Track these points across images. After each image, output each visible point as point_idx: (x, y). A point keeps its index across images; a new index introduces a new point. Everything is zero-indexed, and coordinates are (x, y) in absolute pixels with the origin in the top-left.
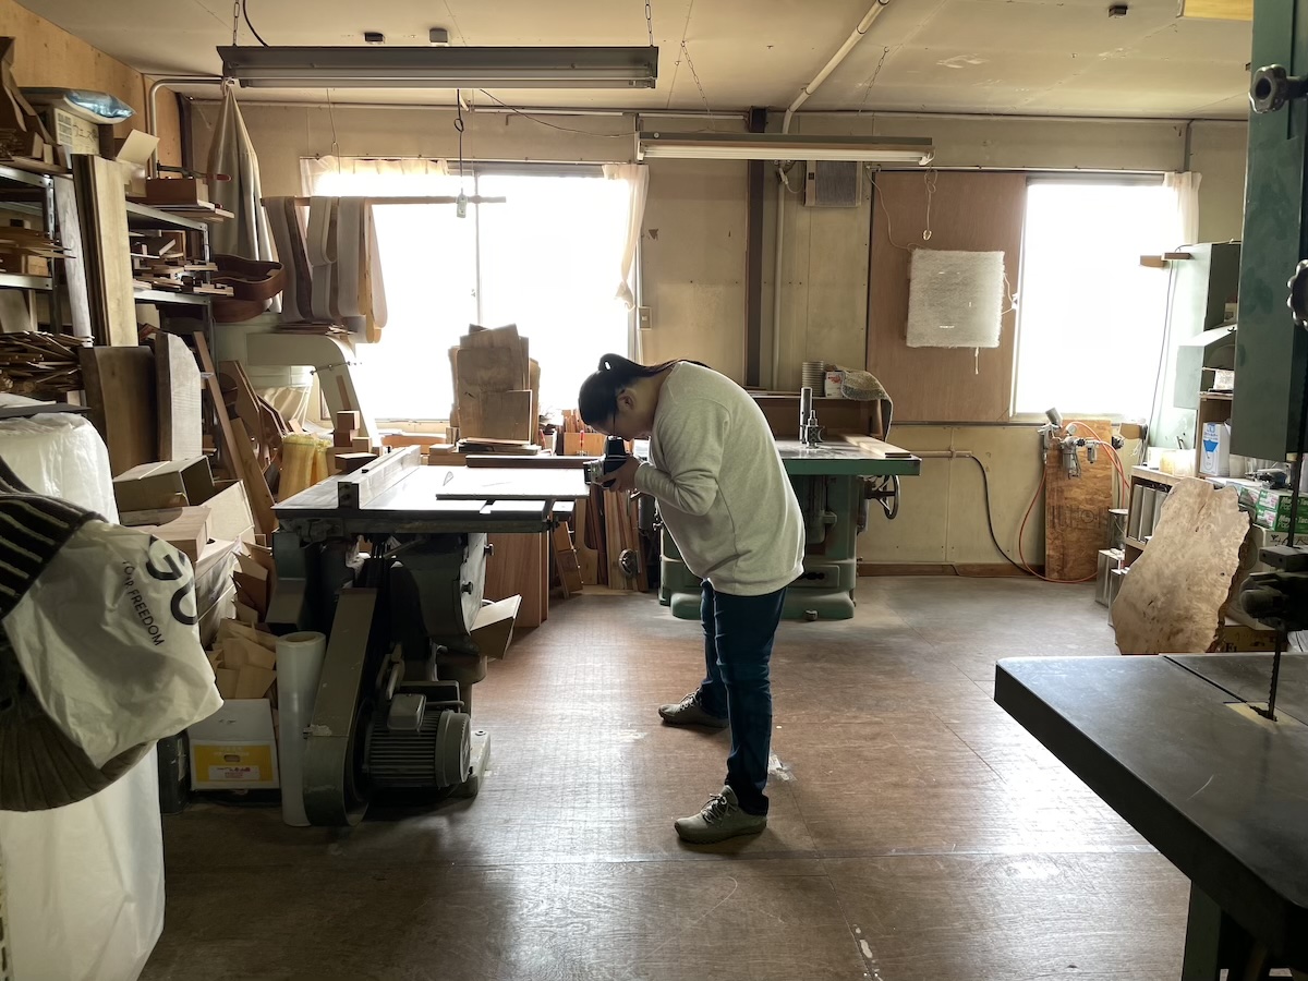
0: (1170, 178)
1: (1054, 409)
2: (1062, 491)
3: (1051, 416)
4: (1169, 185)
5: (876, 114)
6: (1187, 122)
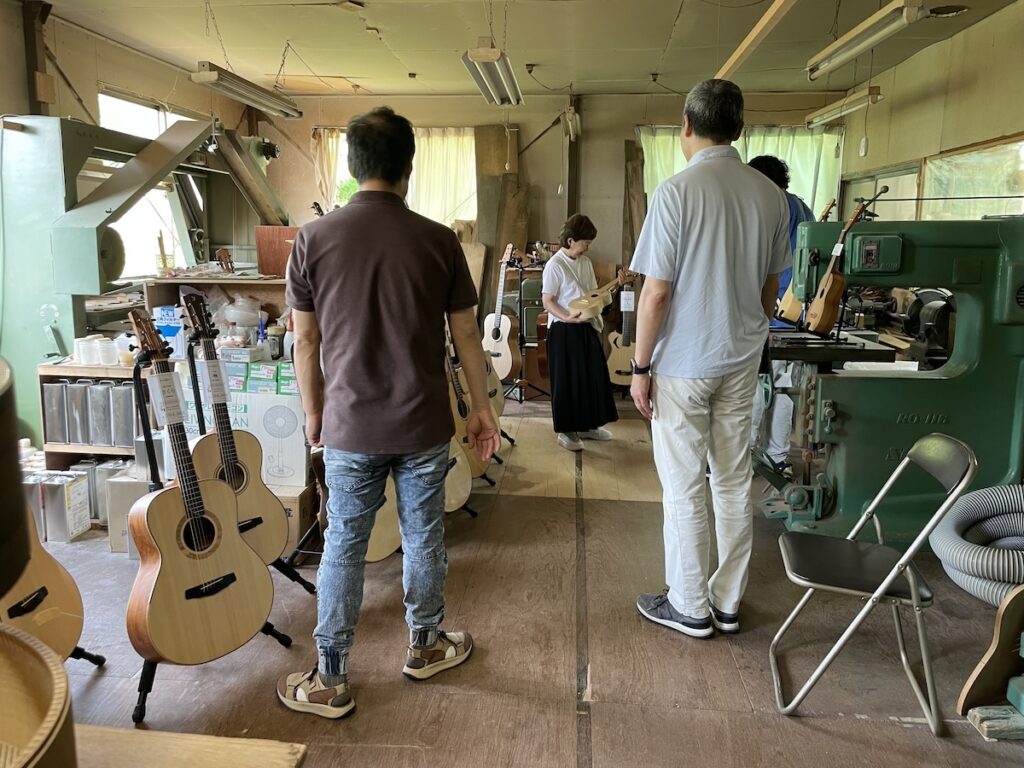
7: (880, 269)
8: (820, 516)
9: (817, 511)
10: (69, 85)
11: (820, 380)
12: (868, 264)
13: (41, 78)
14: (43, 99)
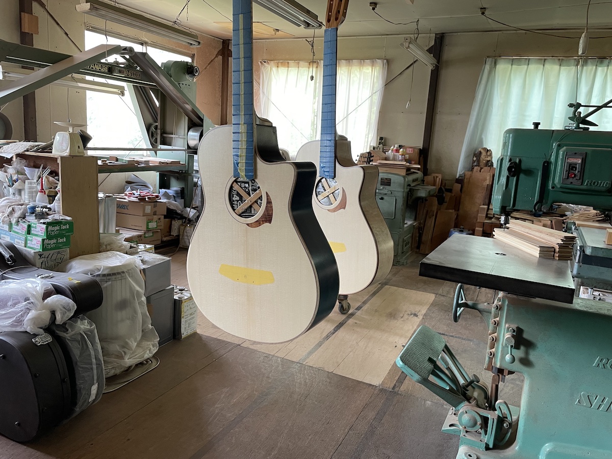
7: (584, 187)
8: (491, 446)
9: (488, 440)
10: (58, 24)
11: (507, 303)
12: (570, 180)
13: (25, 17)
14: (27, 31)
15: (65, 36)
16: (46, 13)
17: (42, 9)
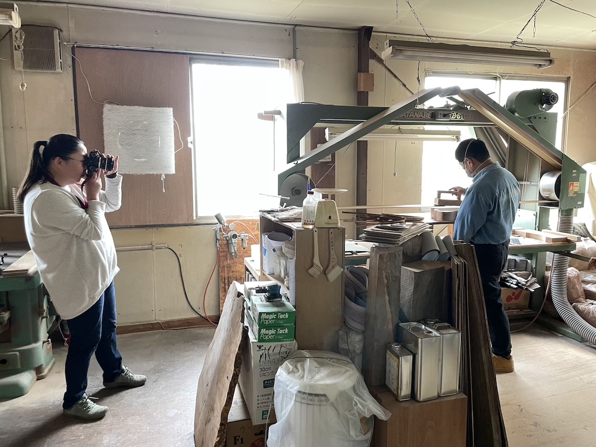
0: (282, 62)
1: (219, 214)
2: (230, 267)
3: (218, 217)
4: (282, 68)
5: (69, 5)
6: (293, 27)
10: (395, 76)
13: (362, 76)
14: (362, 90)
15: (402, 87)
16: (384, 69)
17: (380, 66)
